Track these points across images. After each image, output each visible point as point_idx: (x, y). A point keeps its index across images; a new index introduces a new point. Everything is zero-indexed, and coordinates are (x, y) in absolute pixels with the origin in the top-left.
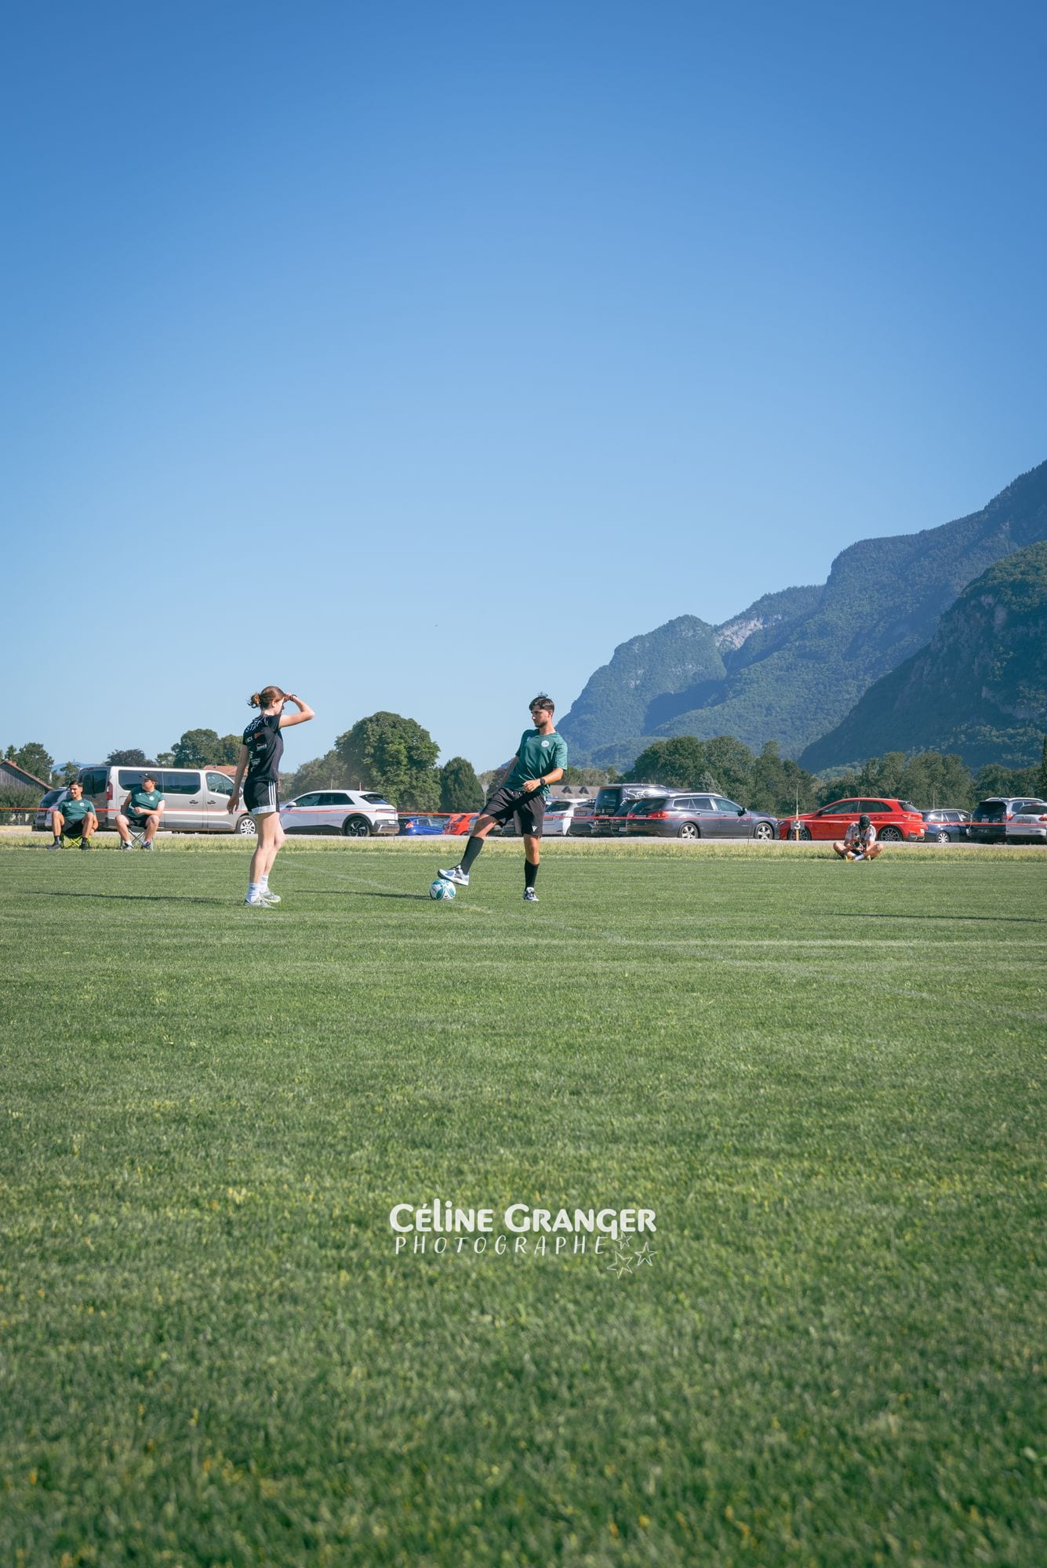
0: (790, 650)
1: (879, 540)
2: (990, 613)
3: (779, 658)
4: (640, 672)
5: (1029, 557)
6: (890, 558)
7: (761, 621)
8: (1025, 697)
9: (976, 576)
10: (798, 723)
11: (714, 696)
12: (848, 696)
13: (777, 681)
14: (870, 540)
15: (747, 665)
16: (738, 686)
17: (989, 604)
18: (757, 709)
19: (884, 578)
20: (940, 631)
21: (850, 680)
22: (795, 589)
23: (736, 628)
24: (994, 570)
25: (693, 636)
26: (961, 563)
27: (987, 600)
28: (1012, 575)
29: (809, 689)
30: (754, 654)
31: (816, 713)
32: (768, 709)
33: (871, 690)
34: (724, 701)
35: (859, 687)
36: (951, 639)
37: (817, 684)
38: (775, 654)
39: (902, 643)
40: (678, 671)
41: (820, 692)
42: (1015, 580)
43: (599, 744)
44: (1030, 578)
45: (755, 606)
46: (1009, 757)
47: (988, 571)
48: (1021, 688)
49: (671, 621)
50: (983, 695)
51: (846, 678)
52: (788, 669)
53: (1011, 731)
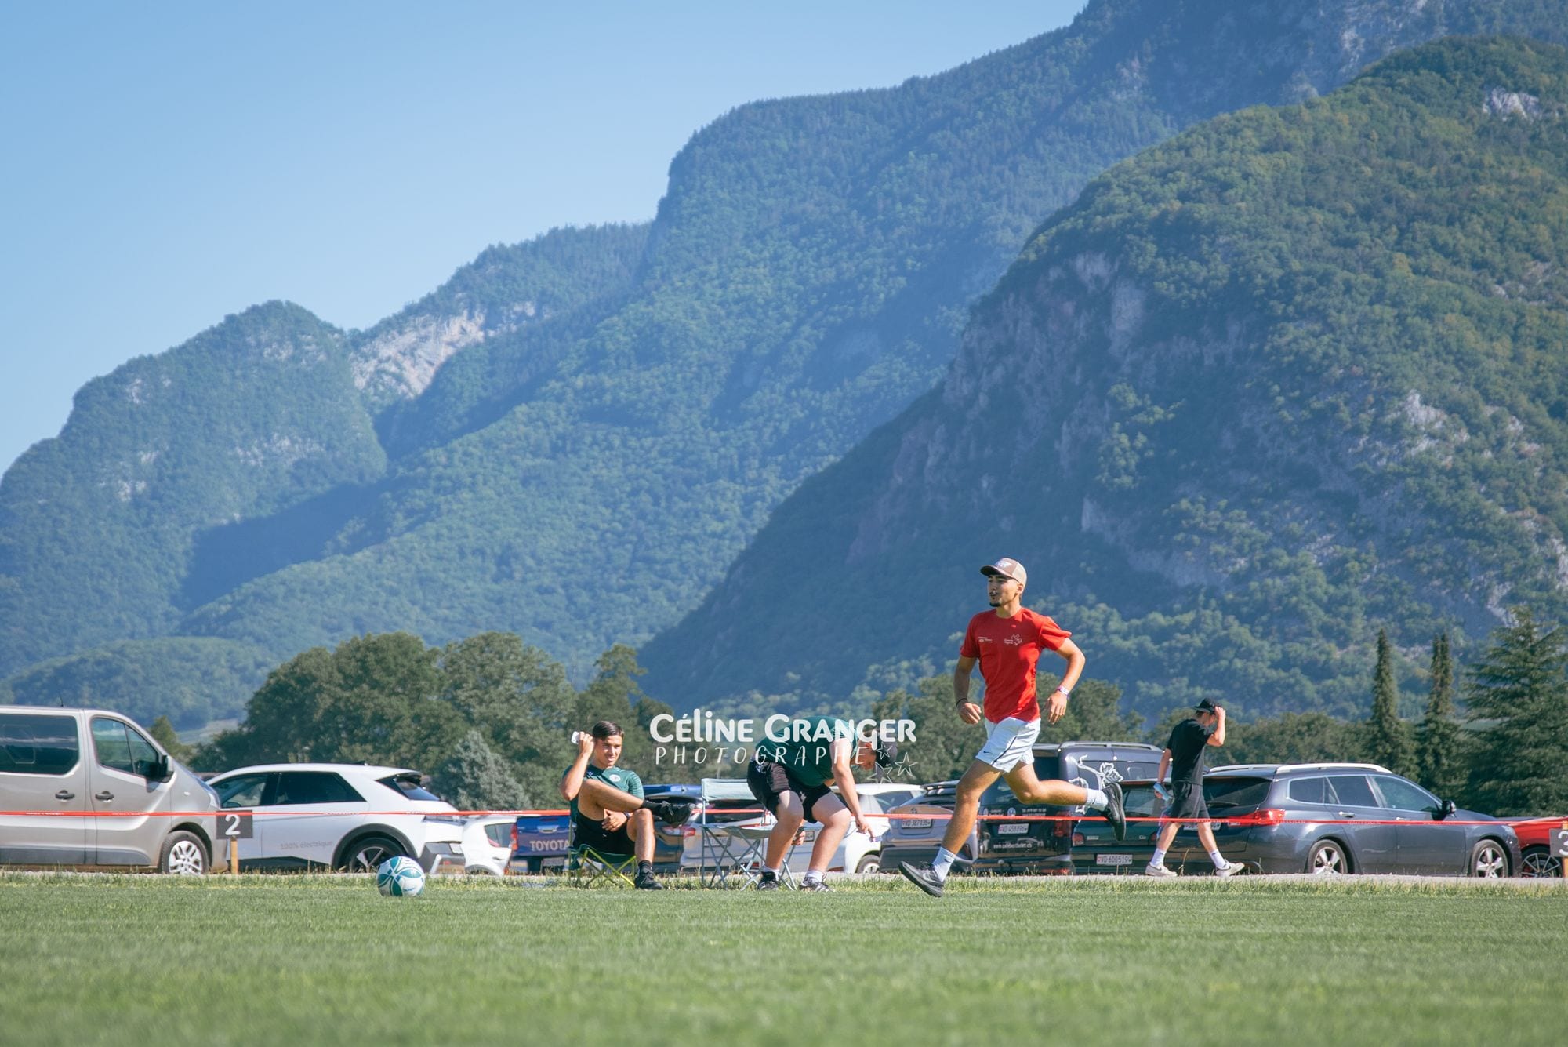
0: (559, 399)
1: (796, 103)
2: (1101, 303)
3: (531, 421)
4: (146, 458)
5: (1199, 154)
6: (825, 152)
7: (480, 319)
8: (1194, 529)
9: (1056, 204)
10: (584, 598)
11: (354, 525)
12: (716, 526)
13: (525, 483)
14: (772, 103)
15: (444, 442)
16: (419, 498)
17: (1097, 279)
18: (471, 560)
19: (809, 206)
20: (969, 352)
21: (723, 483)
22: (570, 232)
23: (410, 337)
24: (1107, 186)
25: (294, 359)
26: (1014, 168)
27: (1092, 267)
28: (1155, 200)
29: (614, 506)
30: (461, 410)
31: (631, 572)
32: (502, 560)
33: (782, 512)
34: (381, 538)
35: (748, 501)
36: (999, 372)
37: (635, 492)
38: (521, 410)
39: (862, 381)
40: (253, 455)
41: (642, 515)
42: (1164, 214)
43: (31, 657)
44: (1203, 211)
45: (462, 279)
46: (1157, 690)
47: (1093, 188)
48: (1185, 504)
49: (231, 319)
50: (1086, 523)
51: (713, 477)
52: (556, 450)
53: (1158, 618)
